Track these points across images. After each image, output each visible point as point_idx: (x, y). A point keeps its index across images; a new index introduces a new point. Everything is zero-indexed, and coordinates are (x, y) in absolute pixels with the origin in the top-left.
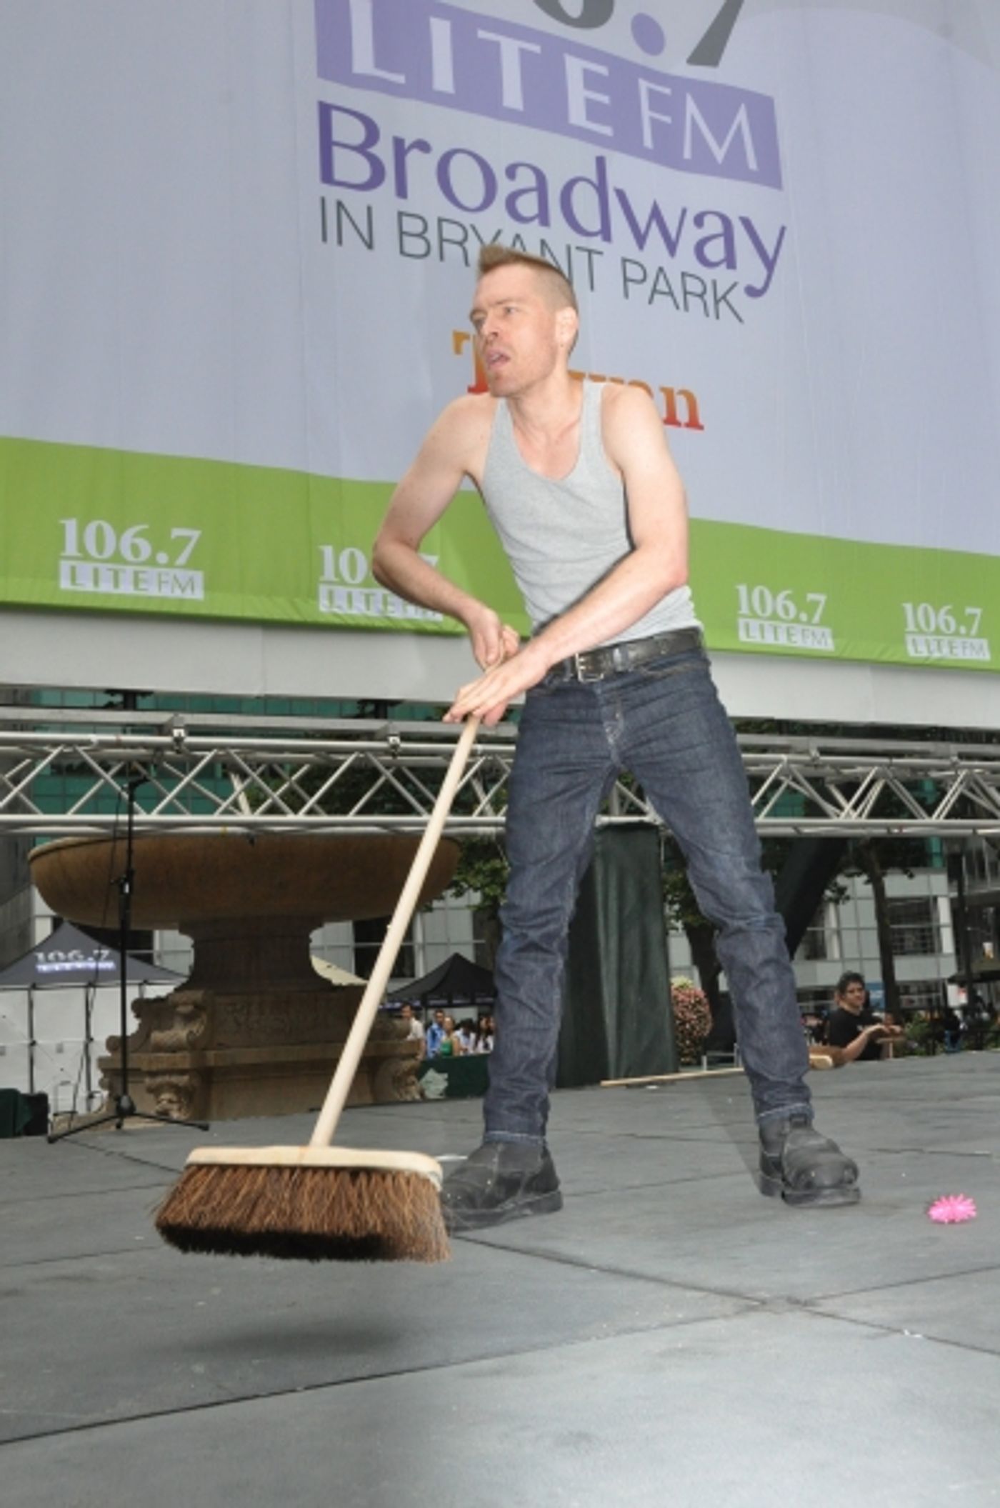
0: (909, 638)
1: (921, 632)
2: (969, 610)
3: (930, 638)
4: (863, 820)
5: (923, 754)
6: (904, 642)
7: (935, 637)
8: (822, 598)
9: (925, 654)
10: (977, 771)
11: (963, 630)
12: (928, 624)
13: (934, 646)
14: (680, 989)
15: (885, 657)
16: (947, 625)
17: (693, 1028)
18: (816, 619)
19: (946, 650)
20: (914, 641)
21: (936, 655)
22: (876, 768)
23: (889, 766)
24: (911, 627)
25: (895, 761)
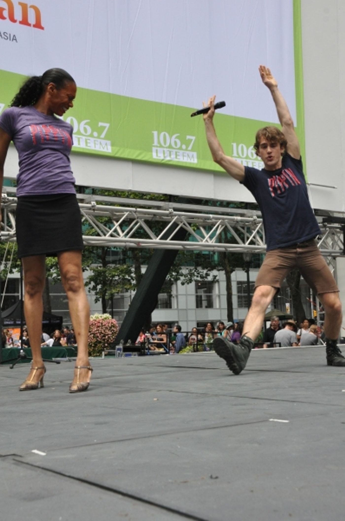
0: (154, 149)
1: (161, 146)
2: (188, 137)
3: (165, 149)
4: (127, 239)
5: (159, 208)
6: (151, 151)
7: (168, 149)
8: (107, 125)
9: (162, 158)
10: (183, 217)
11: (184, 147)
12: (165, 142)
13: (167, 154)
14: (105, 320)
15: (139, 158)
16: (176, 143)
17: (109, 337)
18: (103, 136)
19: (173, 156)
20: (157, 151)
21: (168, 158)
22: (128, 213)
23: (135, 212)
24: (156, 143)
25: (138, 209)
